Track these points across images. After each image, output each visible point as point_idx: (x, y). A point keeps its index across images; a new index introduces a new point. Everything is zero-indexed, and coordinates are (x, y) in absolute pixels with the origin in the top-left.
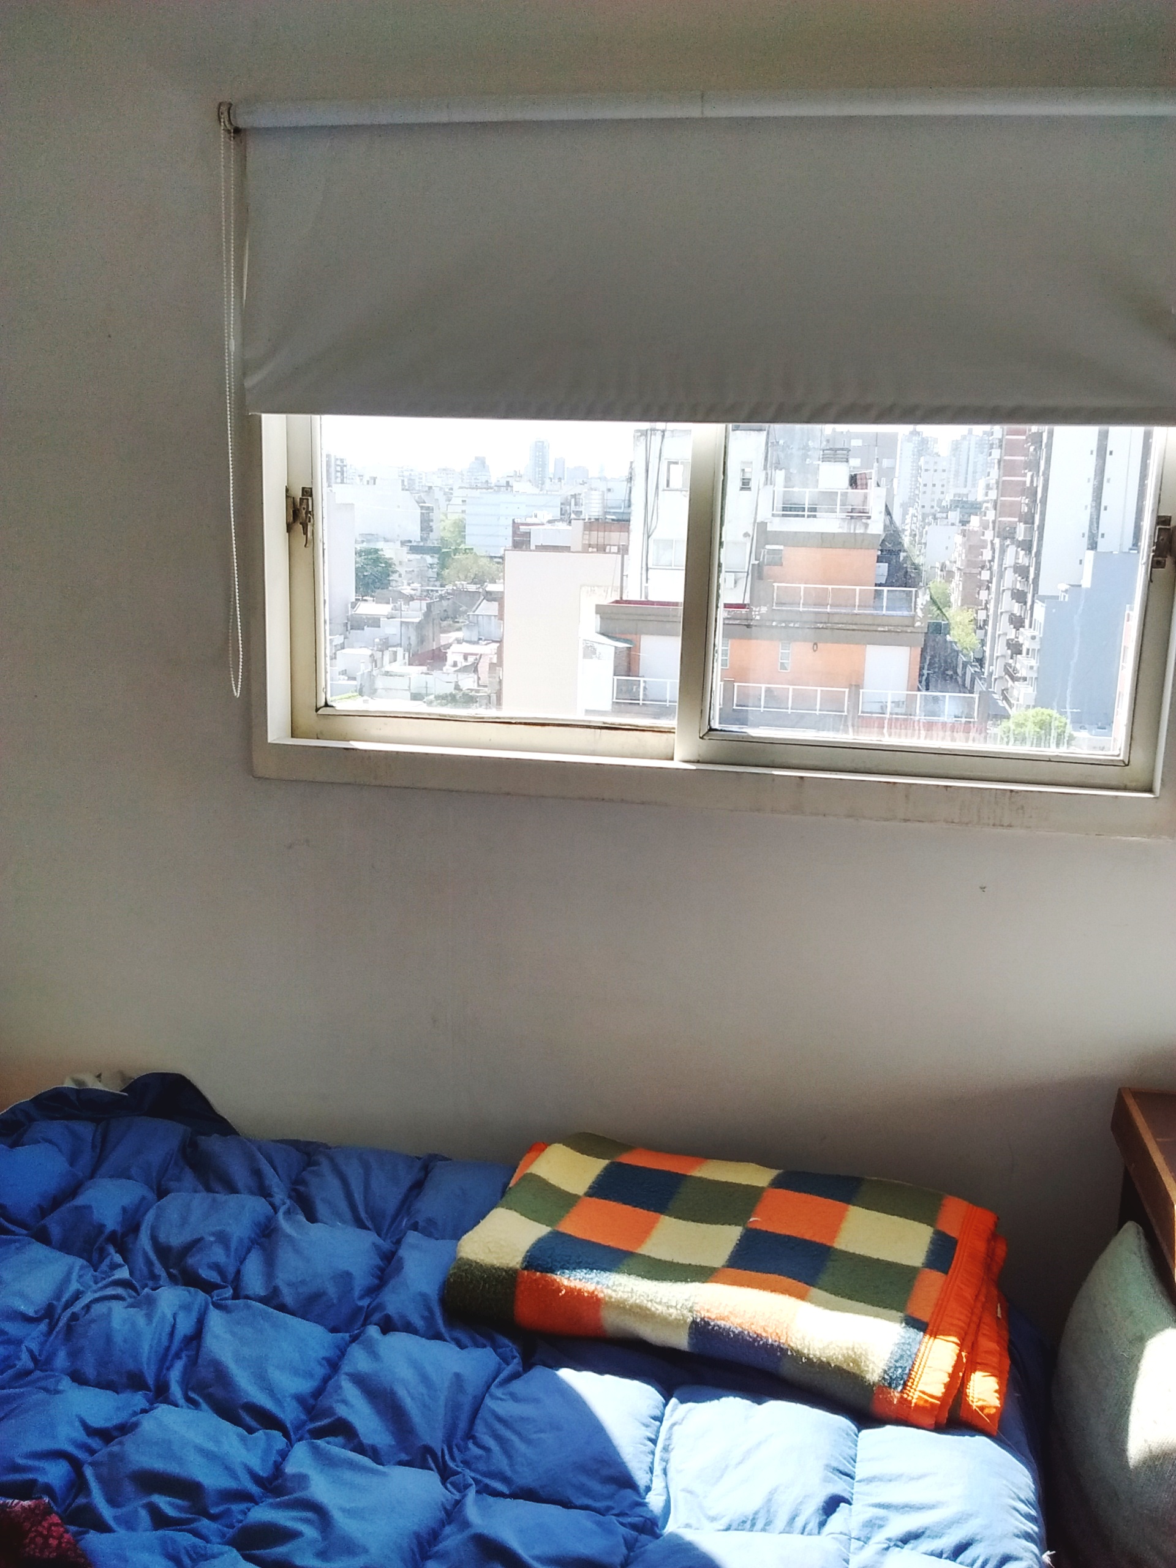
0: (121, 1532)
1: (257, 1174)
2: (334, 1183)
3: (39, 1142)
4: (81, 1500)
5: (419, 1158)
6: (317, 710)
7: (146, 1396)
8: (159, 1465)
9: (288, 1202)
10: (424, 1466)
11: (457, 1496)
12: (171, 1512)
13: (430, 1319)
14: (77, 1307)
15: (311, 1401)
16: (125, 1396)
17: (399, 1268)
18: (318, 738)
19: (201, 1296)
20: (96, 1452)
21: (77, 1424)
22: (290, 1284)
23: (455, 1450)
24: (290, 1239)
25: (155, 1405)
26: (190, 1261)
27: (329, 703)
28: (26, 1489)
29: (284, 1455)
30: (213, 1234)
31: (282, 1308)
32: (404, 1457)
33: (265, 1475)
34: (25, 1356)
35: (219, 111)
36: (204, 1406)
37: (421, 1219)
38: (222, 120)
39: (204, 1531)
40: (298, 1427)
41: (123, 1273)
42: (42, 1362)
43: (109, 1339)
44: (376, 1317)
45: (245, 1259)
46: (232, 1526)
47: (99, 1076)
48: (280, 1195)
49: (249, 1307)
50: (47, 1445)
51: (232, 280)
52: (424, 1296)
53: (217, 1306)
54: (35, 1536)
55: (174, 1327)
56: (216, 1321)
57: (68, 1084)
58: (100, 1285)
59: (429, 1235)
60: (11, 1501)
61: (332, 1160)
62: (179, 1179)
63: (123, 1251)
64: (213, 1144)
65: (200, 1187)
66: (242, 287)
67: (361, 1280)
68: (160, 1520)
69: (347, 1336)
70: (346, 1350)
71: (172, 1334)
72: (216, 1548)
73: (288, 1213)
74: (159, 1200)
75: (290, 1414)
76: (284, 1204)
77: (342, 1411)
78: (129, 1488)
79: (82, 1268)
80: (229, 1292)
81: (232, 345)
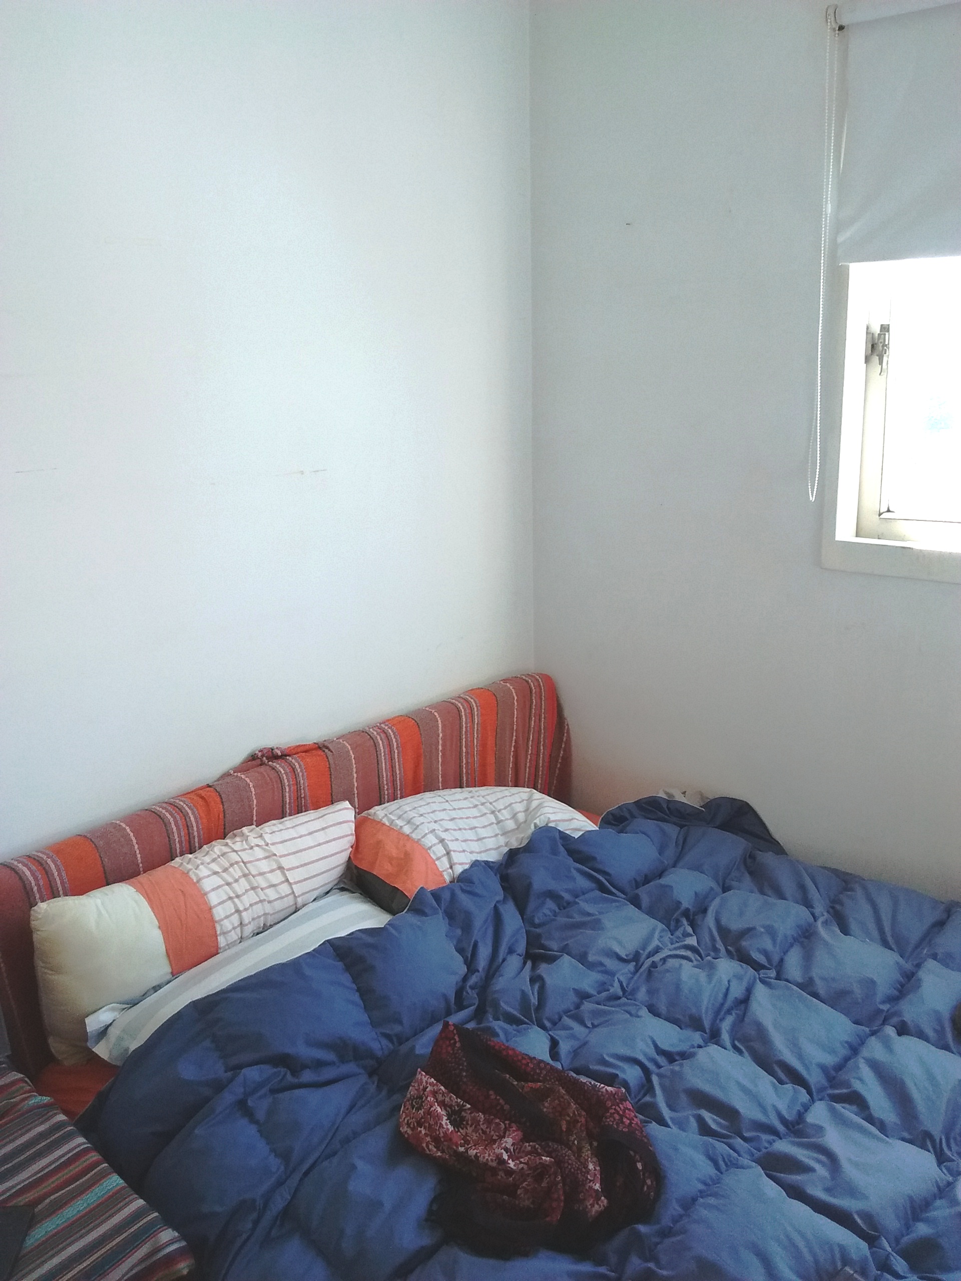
0: (675, 1129)
1: (802, 887)
2: (867, 909)
3: (638, 833)
4: (648, 1099)
5: (943, 903)
6: (880, 514)
7: (702, 1036)
8: (707, 1088)
9: (825, 914)
10: (923, 1147)
11: (951, 1179)
12: (714, 1126)
13: (941, 1032)
14: (657, 958)
15: (833, 1073)
16: (688, 1033)
17: (918, 985)
18: (879, 538)
19: (751, 971)
20: (662, 1067)
21: (650, 1043)
22: (823, 979)
23: (952, 1141)
24: (826, 944)
25: (709, 1044)
26: (744, 943)
27: (891, 509)
28: (611, 1080)
29: (806, 1108)
30: (763, 927)
31: (815, 995)
32: (906, 1135)
33: (790, 1119)
34: (616, 984)
35: (826, 13)
36: (746, 1054)
37: (940, 951)
38: (829, 20)
39: (738, 1147)
40: (821, 1090)
41: (692, 941)
42: (628, 993)
43: (678, 987)
44: (895, 1020)
45: (787, 951)
46: (759, 1150)
47: (684, 793)
48: (819, 908)
49: (788, 988)
50: (627, 1052)
51: (832, 157)
52: (937, 1013)
53: (762, 981)
54: (614, 1113)
55: (728, 989)
56: (761, 993)
57: (662, 795)
58: (674, 946)
59: (947, 966)
60: (599, 1084)
61: (865, 888)
62: (739, 881)
63: (692, 924)
64: (768, 858)
65: (756, 890)
66: (840, 161)
67: (884, 988)
68: (705, 1129)
69: (867, 1030)
70: (865, 1040)
71: (726, 995)
72: (745, 1161)
73: (825, 923)
74: (724, 893)
75: (815, 1078)
76: (823, 915)
77: (857, 1086)
78: (684, 1098)
79: (663, 930)
80: (773, 973)
81: (829, 208)
